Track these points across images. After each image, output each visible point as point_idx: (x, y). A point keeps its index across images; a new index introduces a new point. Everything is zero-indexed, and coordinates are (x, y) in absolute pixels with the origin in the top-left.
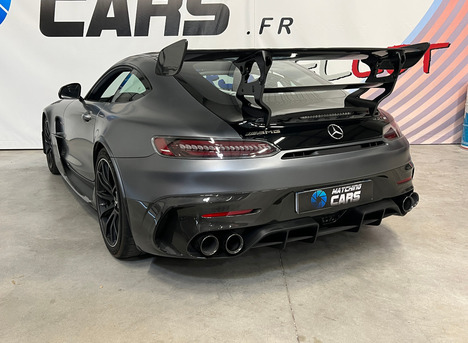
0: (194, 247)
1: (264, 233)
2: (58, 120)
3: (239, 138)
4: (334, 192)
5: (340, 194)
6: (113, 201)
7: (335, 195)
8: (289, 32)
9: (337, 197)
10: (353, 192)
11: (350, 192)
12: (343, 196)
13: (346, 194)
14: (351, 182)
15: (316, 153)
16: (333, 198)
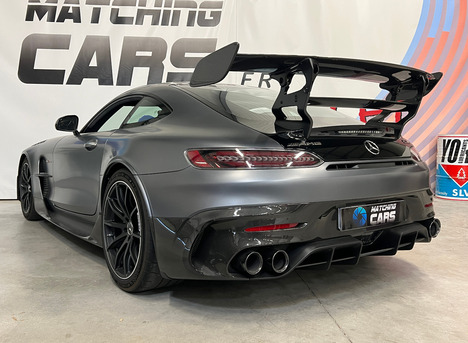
0: (235, 267)
1: (308, 251)
2: (42, 159)
3: (281, 149)
4: (373, 210)
5: (378, 213)
6: (126, 229)
7: (374, 213)
8: (269, 86)
9: (375, 215)
10: (390, 211)
11: (387, 211)
12: (381, 214)
13: (383, 212)
14: (387, 201)
15: (356, 166)
16: (373, 216)
